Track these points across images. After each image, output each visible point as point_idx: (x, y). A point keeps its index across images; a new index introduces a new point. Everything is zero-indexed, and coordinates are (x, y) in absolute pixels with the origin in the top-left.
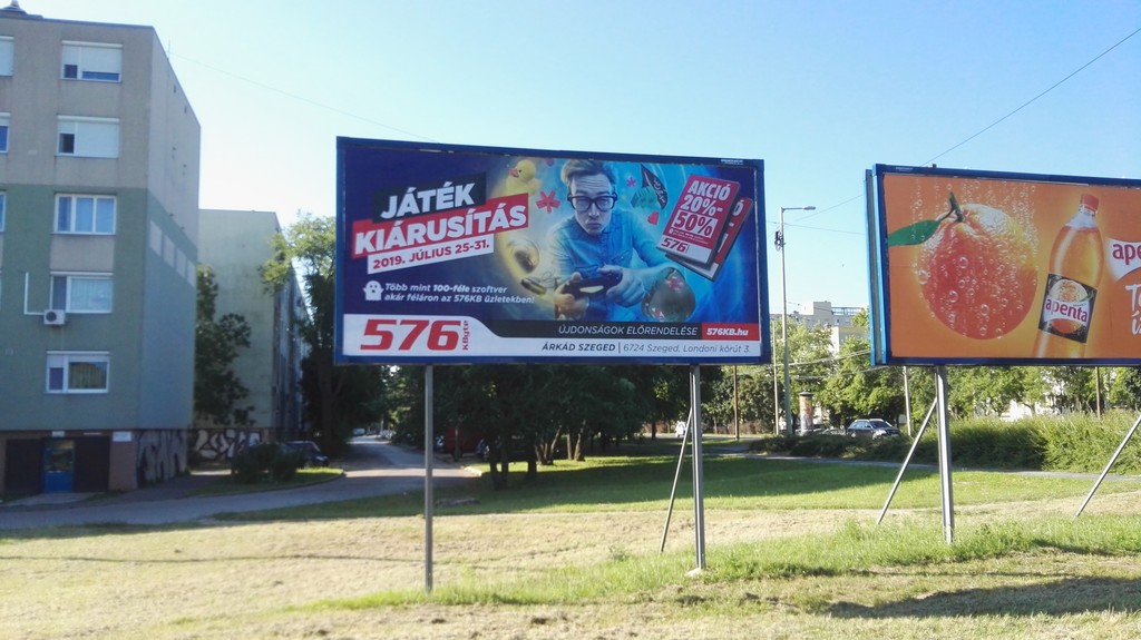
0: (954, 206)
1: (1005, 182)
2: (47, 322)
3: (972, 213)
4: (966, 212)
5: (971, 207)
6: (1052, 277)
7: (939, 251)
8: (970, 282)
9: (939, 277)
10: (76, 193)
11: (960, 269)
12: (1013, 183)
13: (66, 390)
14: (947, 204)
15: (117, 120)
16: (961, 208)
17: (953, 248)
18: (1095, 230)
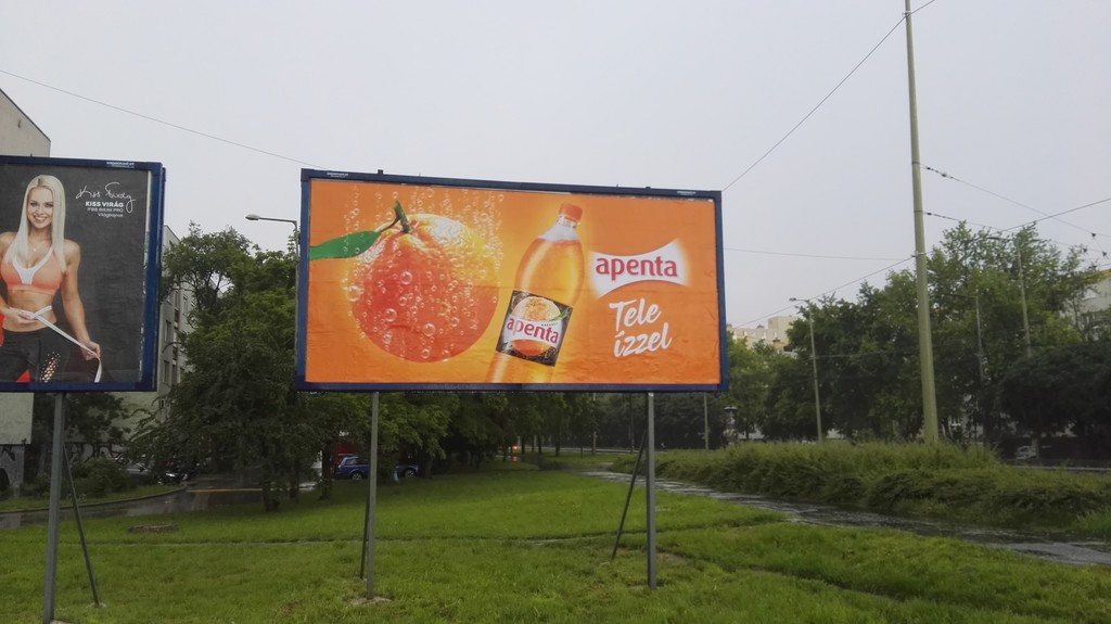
0: (399, 216)
1: (465, 191)
3: (422, 224)
4: (414, 222)
5: (421, 217)
6: (517, 295)
7: (376, 265)
8: (414, 300)
9: (374, 294)
11: (403, 285)
12: (476, 192)
14: (391, 214)
16: (409, 218)
17: (395, 262)
18: (576, 243)
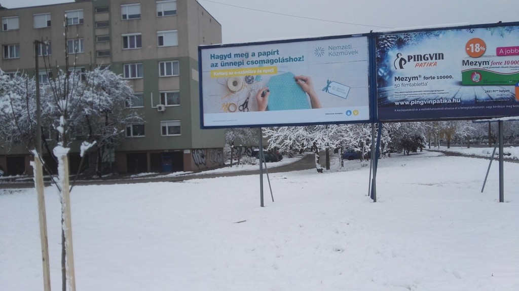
2: (159, 110)
10: (166, 61)
13: (167, 135)
15: (176, 31)
